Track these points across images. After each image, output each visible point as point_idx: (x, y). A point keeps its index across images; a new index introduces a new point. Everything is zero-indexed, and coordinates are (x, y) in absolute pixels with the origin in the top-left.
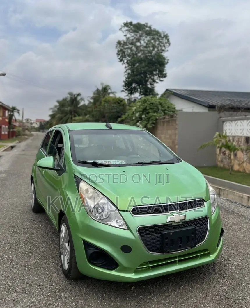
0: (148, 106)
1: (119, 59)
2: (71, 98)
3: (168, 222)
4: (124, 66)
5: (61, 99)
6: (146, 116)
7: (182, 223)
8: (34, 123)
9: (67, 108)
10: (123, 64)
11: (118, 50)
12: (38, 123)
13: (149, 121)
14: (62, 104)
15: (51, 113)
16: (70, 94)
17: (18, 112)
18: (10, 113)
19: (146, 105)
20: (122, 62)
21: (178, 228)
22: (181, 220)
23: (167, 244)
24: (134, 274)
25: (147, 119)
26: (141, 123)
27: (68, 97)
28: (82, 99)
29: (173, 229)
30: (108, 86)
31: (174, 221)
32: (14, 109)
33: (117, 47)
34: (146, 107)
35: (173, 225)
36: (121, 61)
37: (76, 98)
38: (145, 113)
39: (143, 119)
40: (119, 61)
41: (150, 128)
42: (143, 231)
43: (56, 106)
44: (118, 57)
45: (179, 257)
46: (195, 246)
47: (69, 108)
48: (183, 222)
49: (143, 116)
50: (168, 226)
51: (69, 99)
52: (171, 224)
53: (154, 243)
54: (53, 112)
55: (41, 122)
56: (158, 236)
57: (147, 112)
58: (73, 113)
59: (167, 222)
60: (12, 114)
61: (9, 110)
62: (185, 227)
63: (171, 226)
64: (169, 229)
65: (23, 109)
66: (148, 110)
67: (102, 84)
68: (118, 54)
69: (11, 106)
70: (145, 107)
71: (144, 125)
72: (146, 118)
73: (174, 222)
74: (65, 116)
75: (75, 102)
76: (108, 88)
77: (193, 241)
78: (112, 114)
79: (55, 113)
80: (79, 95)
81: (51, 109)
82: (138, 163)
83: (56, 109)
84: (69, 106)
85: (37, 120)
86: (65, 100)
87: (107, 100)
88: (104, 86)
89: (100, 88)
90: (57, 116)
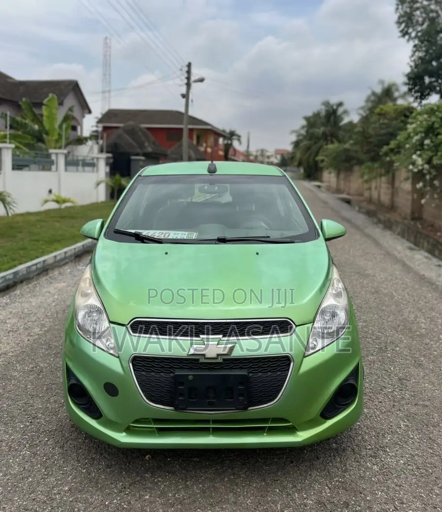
0: (437, 122)
1: (402, 31)
2: (327, 111)
3: (190, 355)
4: (412, 44)
5: (310, 114)
6: (432, 142)
7: (221, 361)
8: (272, 156)
9: (319, 128)
10: (408, 40)
11: (401, 14)
12: (279, 157)
13: (437, 151)
14: (312, 122)
15: (294, 138)
16: (326, 104)
17: (239, 140)
18: (226, 142)
19: (433, 119)
20: (407, 37)
21: (214, 369)
22: (218, 355)
23: (181, 395)
24: (124, 434)
25: (435, 146)
26: (420, 156)
27: (321, 109)
28: (346, 112)
29: (201, 369)
30: (394, 85)
31: (204, 355)
32: (232, 134)
33: (397, 9)
34: (433, 123)
35: (201, 361)
36: (404, 36)
37: (334, 112)
38: (431, 135)
39: (426, 147)
40: (399, 37)
41: (437, 164)
42: (141, 363)
43: (303, 127)
44: (399, 27)
45: (215, 421)
46: (245, 409)
47: (322, 129)
48: (224, 360)
49: (427, 142)
50: (192, 362)
51: (323, 113)
52: (198, 360)
53: (159, 388)
54: (298, 136)
55: (282, 155)
56: (168, 376)
57: (436, 132)
58: (329, 138)
59: (188, 355)
60: (229, 142)
61: (225, 137)
62: (229, 369)
63: (197, 364)
64: (191, 369)
65: (249, 134)
66: (437, 128)
67: (382, 82)
68: (399, 23)
69: (228, 130)
70: (430, 123)
71: (426, 159)
72: (432, 144)
73: (203, 357)
74: (316, 143)
75: (332, 118)
76: (393, 89)
77: (241, 398)
78: (380, 138)
79: (301, 138)
80: (340, 104)
81: (293, 132)
82: (216, 238)
83: (303, 132)
84: (323, 125)
85: (277, 152)
86: (317, 115)
87: (383, 112)
88: (386, 85)
89: (379, 90)
90: (302, 144)
